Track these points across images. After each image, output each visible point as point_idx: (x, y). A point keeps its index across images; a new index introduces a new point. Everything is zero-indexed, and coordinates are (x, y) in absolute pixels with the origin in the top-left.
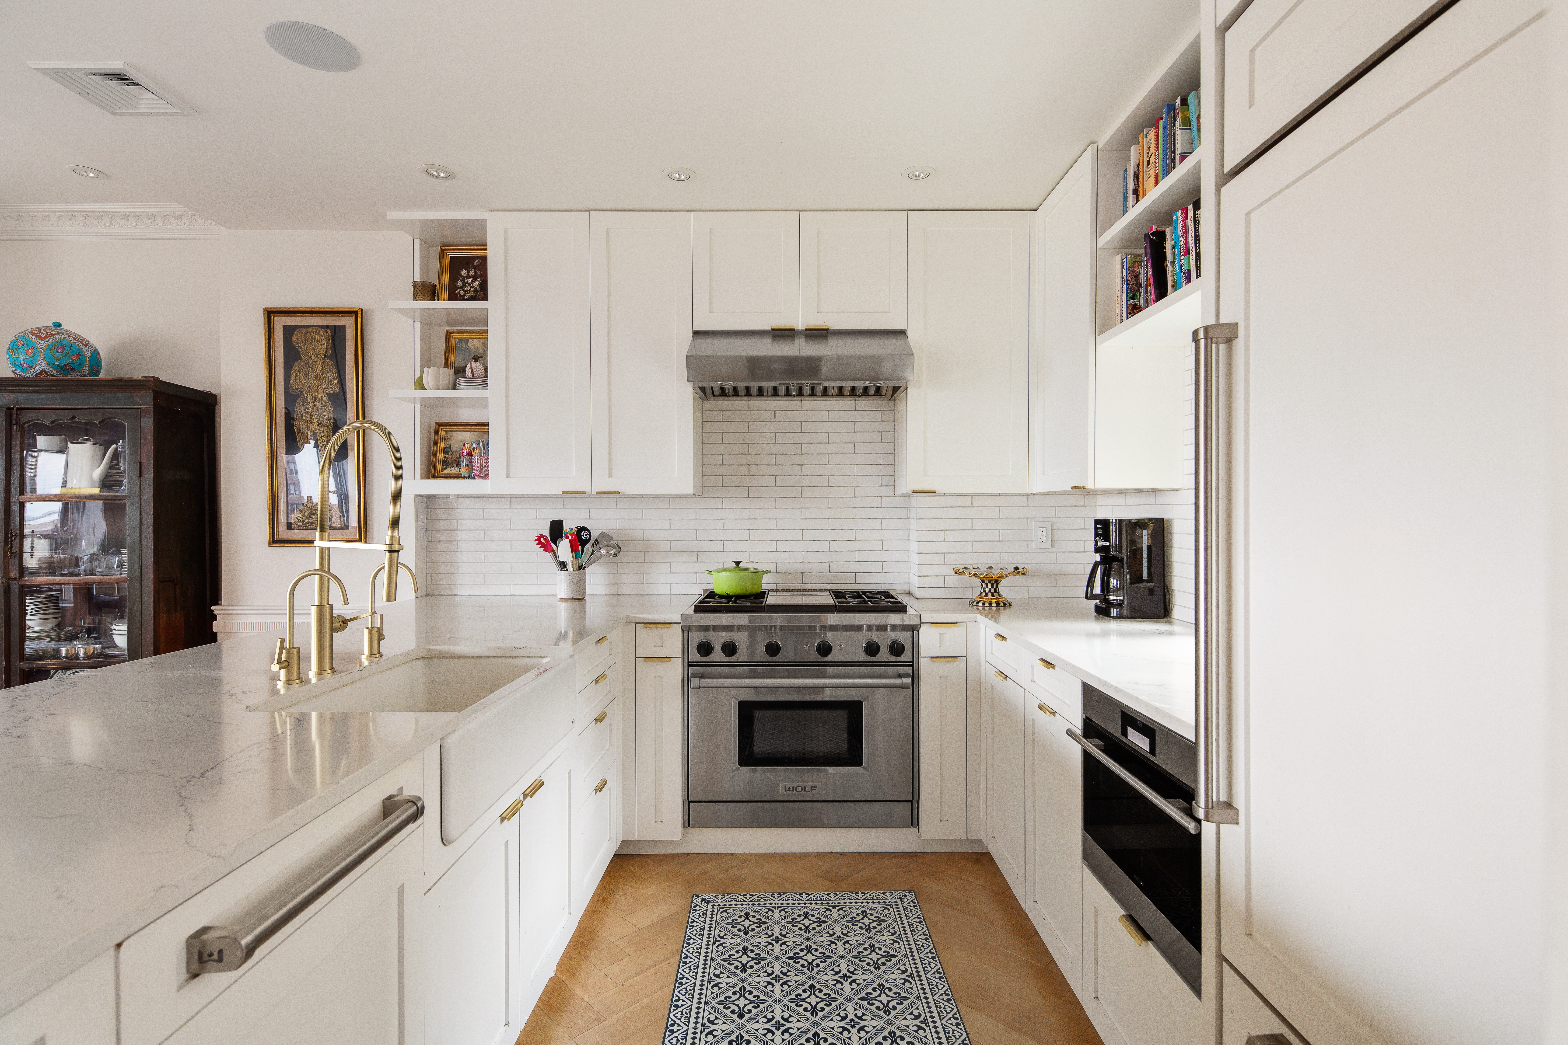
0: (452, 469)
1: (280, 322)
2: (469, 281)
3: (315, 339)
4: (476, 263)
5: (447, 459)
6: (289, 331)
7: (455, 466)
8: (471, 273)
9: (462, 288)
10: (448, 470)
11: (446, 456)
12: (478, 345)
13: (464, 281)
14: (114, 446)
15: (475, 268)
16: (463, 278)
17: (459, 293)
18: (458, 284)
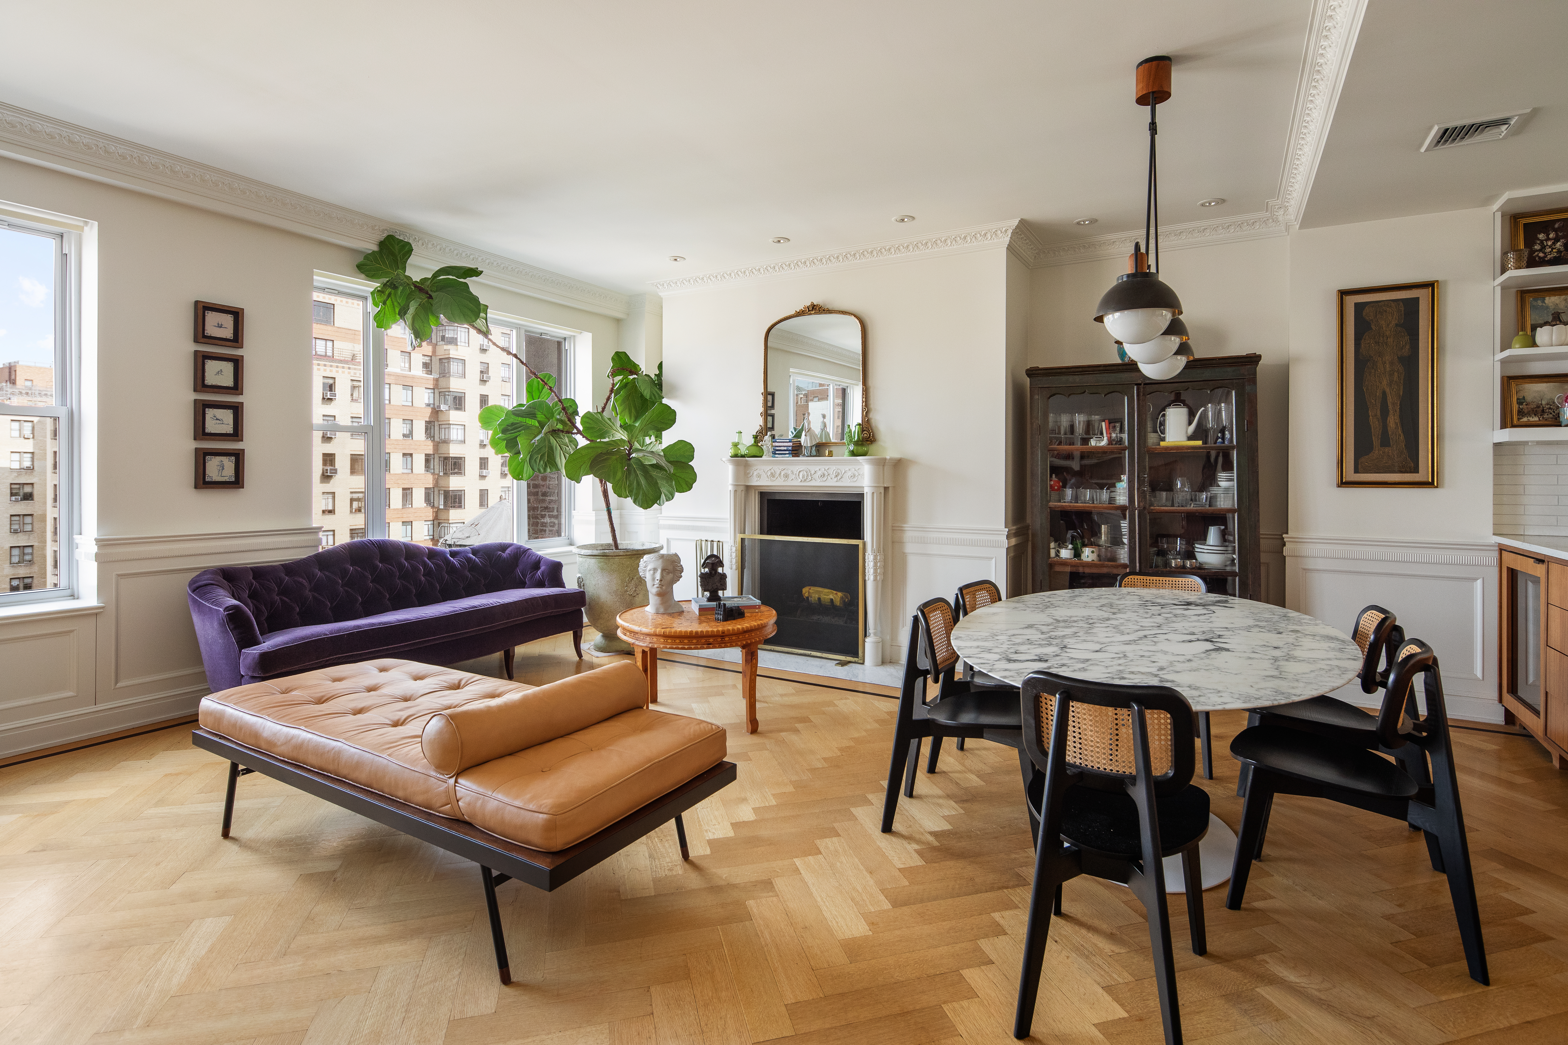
0: (1529, 418)
1: (1351, 301)
2: (1550, 243)
3: (1386, 312)
4: (1556, 226)
5: (1522, 409)
6: (1359, 307)
7: (1533, 416)
8: (1551, 236)
9: (1540, 250)
10: (1525, 419)
11: (1521, 407)
12: (1558, 302)
13: (1543, 244)
14: (1203, 408)
15: (1556, 230)
16: (1542, 241)
17: (1538, 255)
18: (1536, 247)
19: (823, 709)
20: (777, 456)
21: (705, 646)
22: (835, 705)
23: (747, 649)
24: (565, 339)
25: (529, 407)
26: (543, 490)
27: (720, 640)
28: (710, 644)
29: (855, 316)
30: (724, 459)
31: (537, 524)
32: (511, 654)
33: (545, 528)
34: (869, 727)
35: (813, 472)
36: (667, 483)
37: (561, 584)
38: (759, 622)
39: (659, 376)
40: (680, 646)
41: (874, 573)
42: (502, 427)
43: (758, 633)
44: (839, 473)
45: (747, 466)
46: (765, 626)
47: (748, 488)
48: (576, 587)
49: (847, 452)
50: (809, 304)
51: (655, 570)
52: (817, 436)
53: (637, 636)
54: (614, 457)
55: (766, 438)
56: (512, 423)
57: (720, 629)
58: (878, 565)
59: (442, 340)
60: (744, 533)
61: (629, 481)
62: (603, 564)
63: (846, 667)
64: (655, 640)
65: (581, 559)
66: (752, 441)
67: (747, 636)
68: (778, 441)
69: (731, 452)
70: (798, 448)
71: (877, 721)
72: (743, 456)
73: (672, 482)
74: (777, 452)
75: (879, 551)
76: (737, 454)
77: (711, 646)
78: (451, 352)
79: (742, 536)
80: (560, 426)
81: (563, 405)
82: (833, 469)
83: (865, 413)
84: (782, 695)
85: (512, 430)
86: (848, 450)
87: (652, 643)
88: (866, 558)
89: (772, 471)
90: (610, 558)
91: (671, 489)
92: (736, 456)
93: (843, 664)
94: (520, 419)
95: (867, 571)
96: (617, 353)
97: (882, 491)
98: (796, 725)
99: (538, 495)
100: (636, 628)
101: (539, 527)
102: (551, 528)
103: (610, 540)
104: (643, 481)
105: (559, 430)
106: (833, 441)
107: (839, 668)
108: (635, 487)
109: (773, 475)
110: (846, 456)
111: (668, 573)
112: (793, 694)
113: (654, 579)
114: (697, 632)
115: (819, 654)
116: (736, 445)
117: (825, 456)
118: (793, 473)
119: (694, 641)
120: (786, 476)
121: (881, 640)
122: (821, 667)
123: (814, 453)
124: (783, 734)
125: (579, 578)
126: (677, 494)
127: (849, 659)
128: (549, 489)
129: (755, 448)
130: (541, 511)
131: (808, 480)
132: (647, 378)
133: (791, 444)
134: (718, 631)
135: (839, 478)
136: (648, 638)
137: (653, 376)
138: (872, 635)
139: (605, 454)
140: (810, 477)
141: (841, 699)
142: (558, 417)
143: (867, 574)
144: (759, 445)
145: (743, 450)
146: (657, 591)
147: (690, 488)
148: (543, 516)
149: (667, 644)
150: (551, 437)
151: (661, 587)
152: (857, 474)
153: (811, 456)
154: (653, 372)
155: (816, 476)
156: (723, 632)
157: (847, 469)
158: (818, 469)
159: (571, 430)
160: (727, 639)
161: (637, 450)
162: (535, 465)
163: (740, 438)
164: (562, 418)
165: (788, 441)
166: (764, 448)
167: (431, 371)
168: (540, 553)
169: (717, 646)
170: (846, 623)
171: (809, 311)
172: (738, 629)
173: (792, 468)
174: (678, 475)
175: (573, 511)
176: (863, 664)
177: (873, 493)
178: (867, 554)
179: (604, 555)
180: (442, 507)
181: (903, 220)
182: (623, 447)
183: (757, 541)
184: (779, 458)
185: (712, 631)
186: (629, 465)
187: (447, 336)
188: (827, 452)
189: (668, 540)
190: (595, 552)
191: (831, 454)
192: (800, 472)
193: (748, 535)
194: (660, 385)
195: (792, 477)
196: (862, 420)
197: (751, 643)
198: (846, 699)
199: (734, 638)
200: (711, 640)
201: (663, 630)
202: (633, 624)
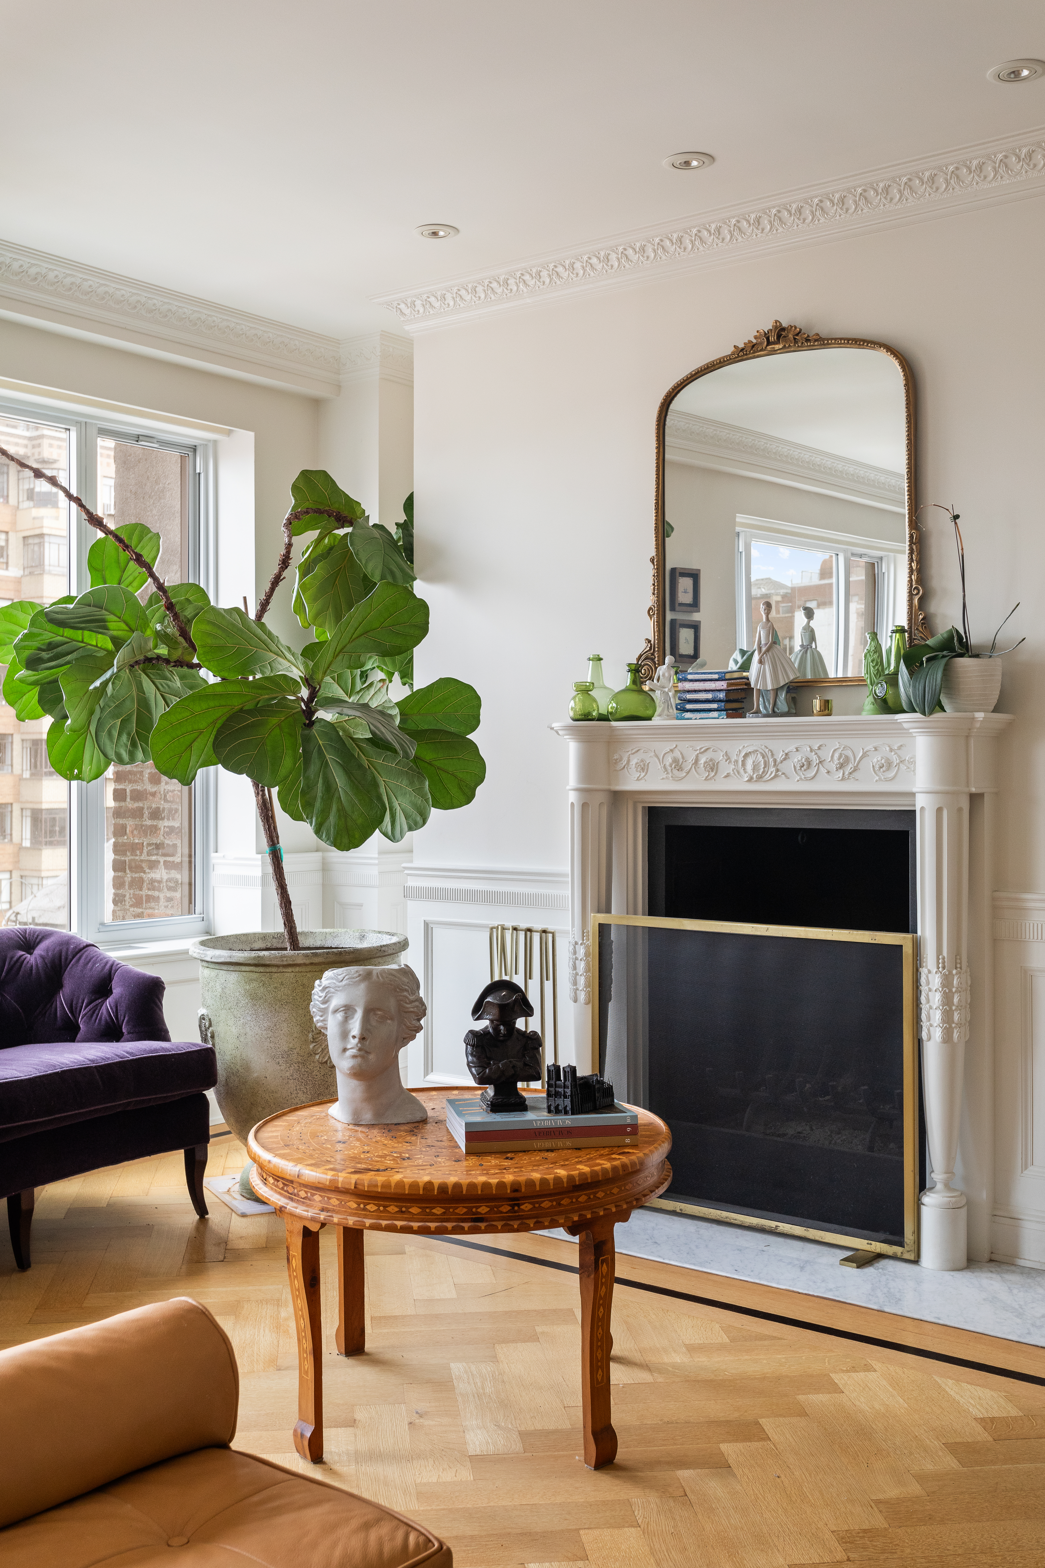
19: (801, 1398)
20: (688, 715)
21: (466, 1225)
22: (836, 1389)
23: (584, 1233)
24: (194, 449)
25: (85, 602)
26: (154, 806)
27: (506, 1208)
28: (481, 1220)
29: (891, 350)
30: (556, 725)
31: (138, 883)
32: (24, 1206)
33: (156, 893)
34: (929, 1467)
35: (780, 756)
36: (411, 783)
37: (159, 1032)
38: (620, 1160)
39: (407, 527)
40: (399, 1223)
41: (943, 1021)
42: (27, 653)
43: (615, 1191)
44: (847, 760)
45: (613, 742)
46: (636, 1172)
47: (617, 798)
48: (198, 1040)
49: (868, 703)
50: (767, 326)
51: (348, 1010)
52: (791, 664)
53: (290, 1190)
54: (274, 721)
55: (662, 670)
56: (50, 644)
57: (509, 1178)
58: (956, 1000)
59: (28, 499)
60: (608, 910)
61: (307, 778)
62: (255, 984)
63: (869, 1271)
64: (334, 1202)
65: (207, 972)
66: (627, 680)
67: (583, 1198)
68: (690, 677)
69: (571, 705)
70: (743, 695)
71: (953, 1448)
72: (603, 718)
73: (422, 783)
74: (689, 706)
75: (957, 964)
76: (589, 713)
77: (483, 1225)
78: (46, 523)
79: (603, 918)
80: (163, 651)
81: (168, 598)
82: (832, 748)
83: (916, 601)
84: (692, 1349)
85: (50, 660)
86: (870, 699)
87: (328, 1210)
88: (923, 980)
89: (677, 754)
90: (274, 970)
91: (419, 801)
92: (586, 717)
93: (863, 1260)
94: (68, 632)
95: (924, 1016)
96: (305, 474)
97: (965, 804)
98: (724, 1447)
99: (141, 816)
100: (289, 1168)
101: (145, 892)
102: (169, 894)
103: (279, 927)
104: (340, 780)
105: (159, 657)
106: (832, 675)
107: (851, 1271)
108: (319, 794)
109: (678, 765)
110: (868, 714)
111: (383, 1019)
112: (721, 1348)
113: (344, 1034)
114: (443, 1188)
115: (798, 1230)
116: (585, 690)
117: (811, 714)
118: (728, 759)
119: (438, 1211)
120: (713, 767)
121: (964, 1201)
122: (802, 1268)
123: (783, 706)
124: (684, 1474)
125: (202, 1018)
126: (435, 814)
127: (878, 1247)
128: (166, 800)
129: (634, 698)
130: (149, 854)
131: (767, 777)
132: (376, 533)
133: (723, 685)
134: (501, 1185)
135: (848, 769)
136: (317, 1198)
137: (393, 530)
138: (939, 1186)
139: (250, 712)
140: (772, 769)
141: (854, 1369)
142: (158, 627)
143: (925, 1024)
144: (646, 688)
145: (604, 704)
146: (352, 1068)
147: (469, 797)
148: (153, 865)
149: (366, 1217)
150: (144, 677)
151: (362, 1057)
152: (895, 759)
153: (774, 714)
154: (392, 520)
155: (788, 767)
156: (516, 1187)
157: (870, 747)
158: (792, 748)
159: (186, 658)
160: (526, 1207)
161: (332, 702)
162: (107, 742)
163: (597, 672)
164: (169, 630)
165: (716, 676)
166: (657, 695)
167: (7, 563)
168: (114, 955)
169: (499, 1224)
170: (871, 1149)
171: (769, 343)
172: (558, 1180)
173: (725, 745)
174: (437, 763)
175: (213, 855)
176: (916, 1261)
177: (939, 811)
178: (924, 971)
179: (258, 964)
180: (27, 843)
181: (1015, 75)
182: (294, 693)
183: (640, 932)
184: (694, 720)
185: (486, 1185)
186: (307, 740)
187: (37, 489)
188: (817, 704)
189: (426, 925)
190: (238, 956)
191: (827, 708)
192: (746, 756)
193: (617, 917)
194: (406, 549)
195: (726, 768)
196: (910, 620)
197: (596, 1219)
198: (868, 1368)
199: (546, 1204)
200: (483, 1210)
201: (356, 1176)
202: (283, 1156)
